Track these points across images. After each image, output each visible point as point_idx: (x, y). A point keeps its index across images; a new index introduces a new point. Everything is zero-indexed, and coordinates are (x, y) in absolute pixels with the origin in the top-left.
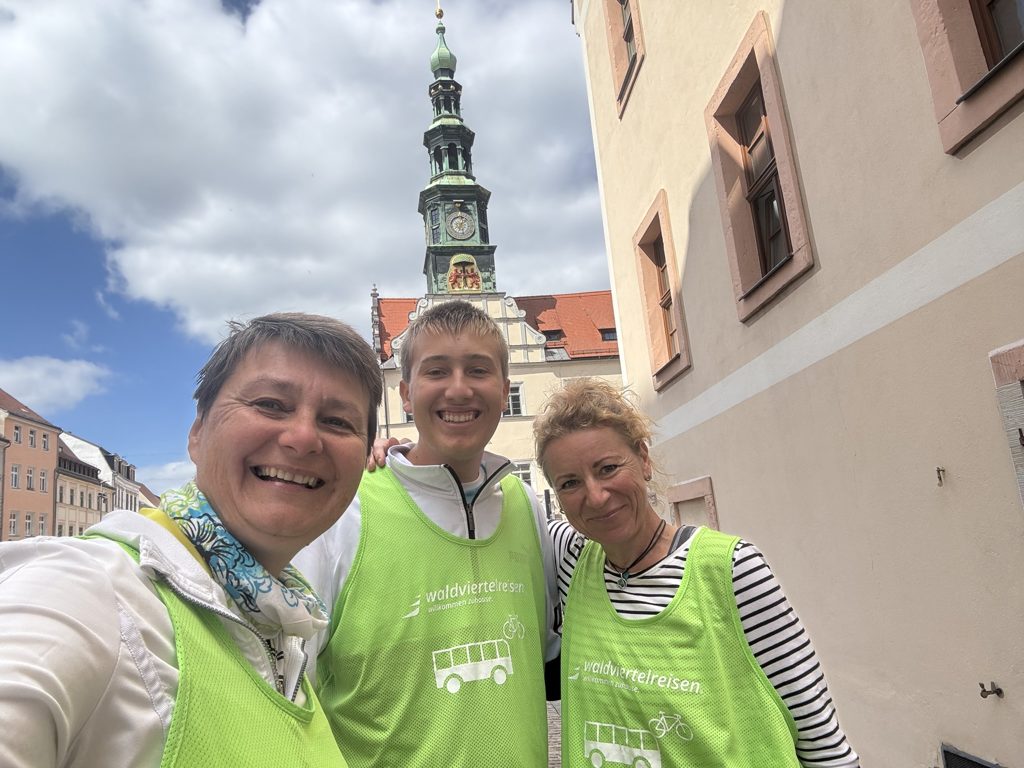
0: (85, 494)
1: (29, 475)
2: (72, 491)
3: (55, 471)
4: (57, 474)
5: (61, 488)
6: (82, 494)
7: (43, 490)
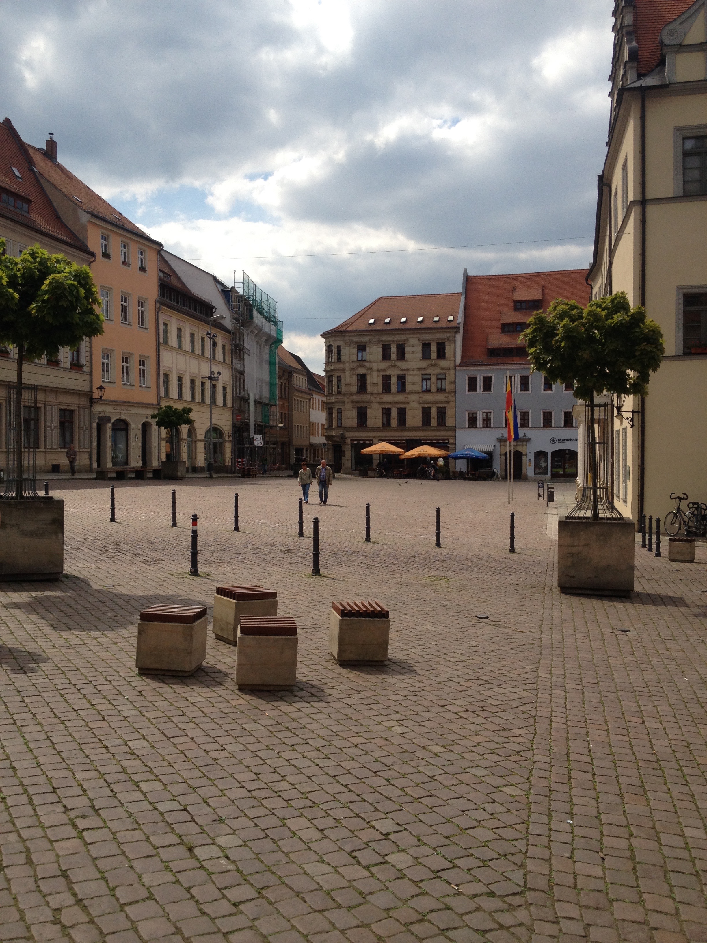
0: (196, 336)
1: (123, 303)
2: (179, 330)
3: (157, 301)
4: (158, 305)
5: (165, 324)
6: (192, 335)
7: (142, 325)
